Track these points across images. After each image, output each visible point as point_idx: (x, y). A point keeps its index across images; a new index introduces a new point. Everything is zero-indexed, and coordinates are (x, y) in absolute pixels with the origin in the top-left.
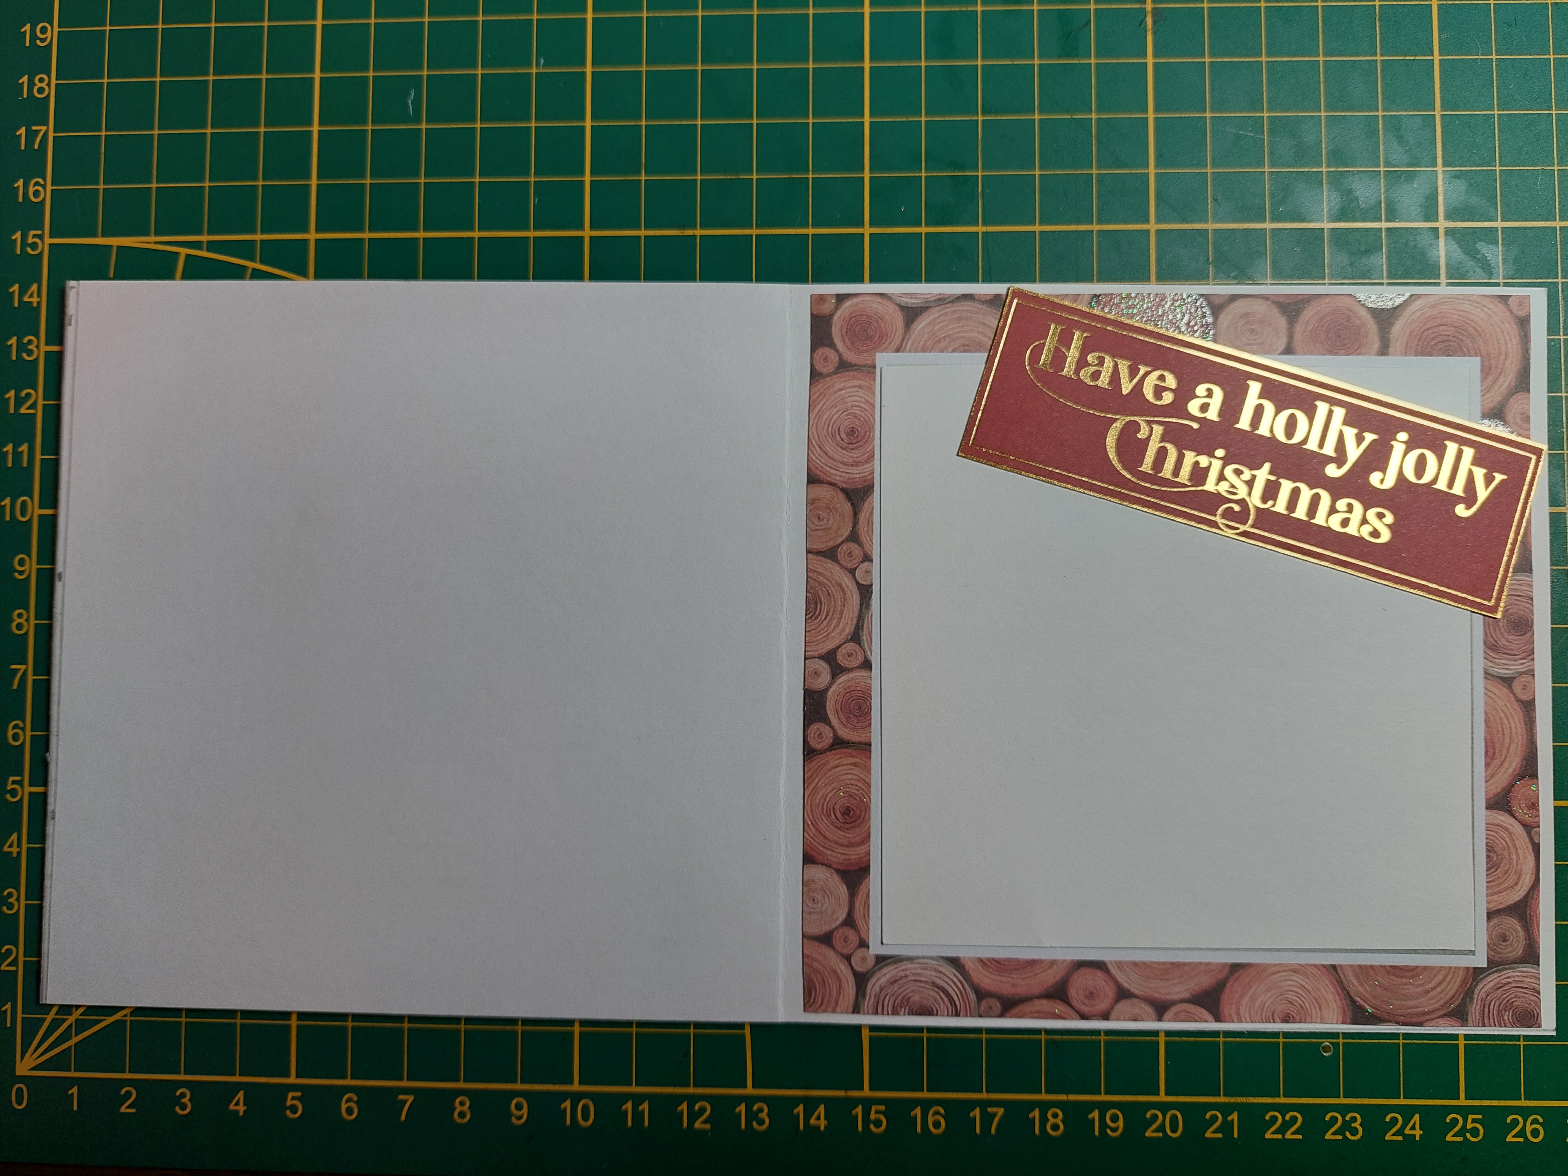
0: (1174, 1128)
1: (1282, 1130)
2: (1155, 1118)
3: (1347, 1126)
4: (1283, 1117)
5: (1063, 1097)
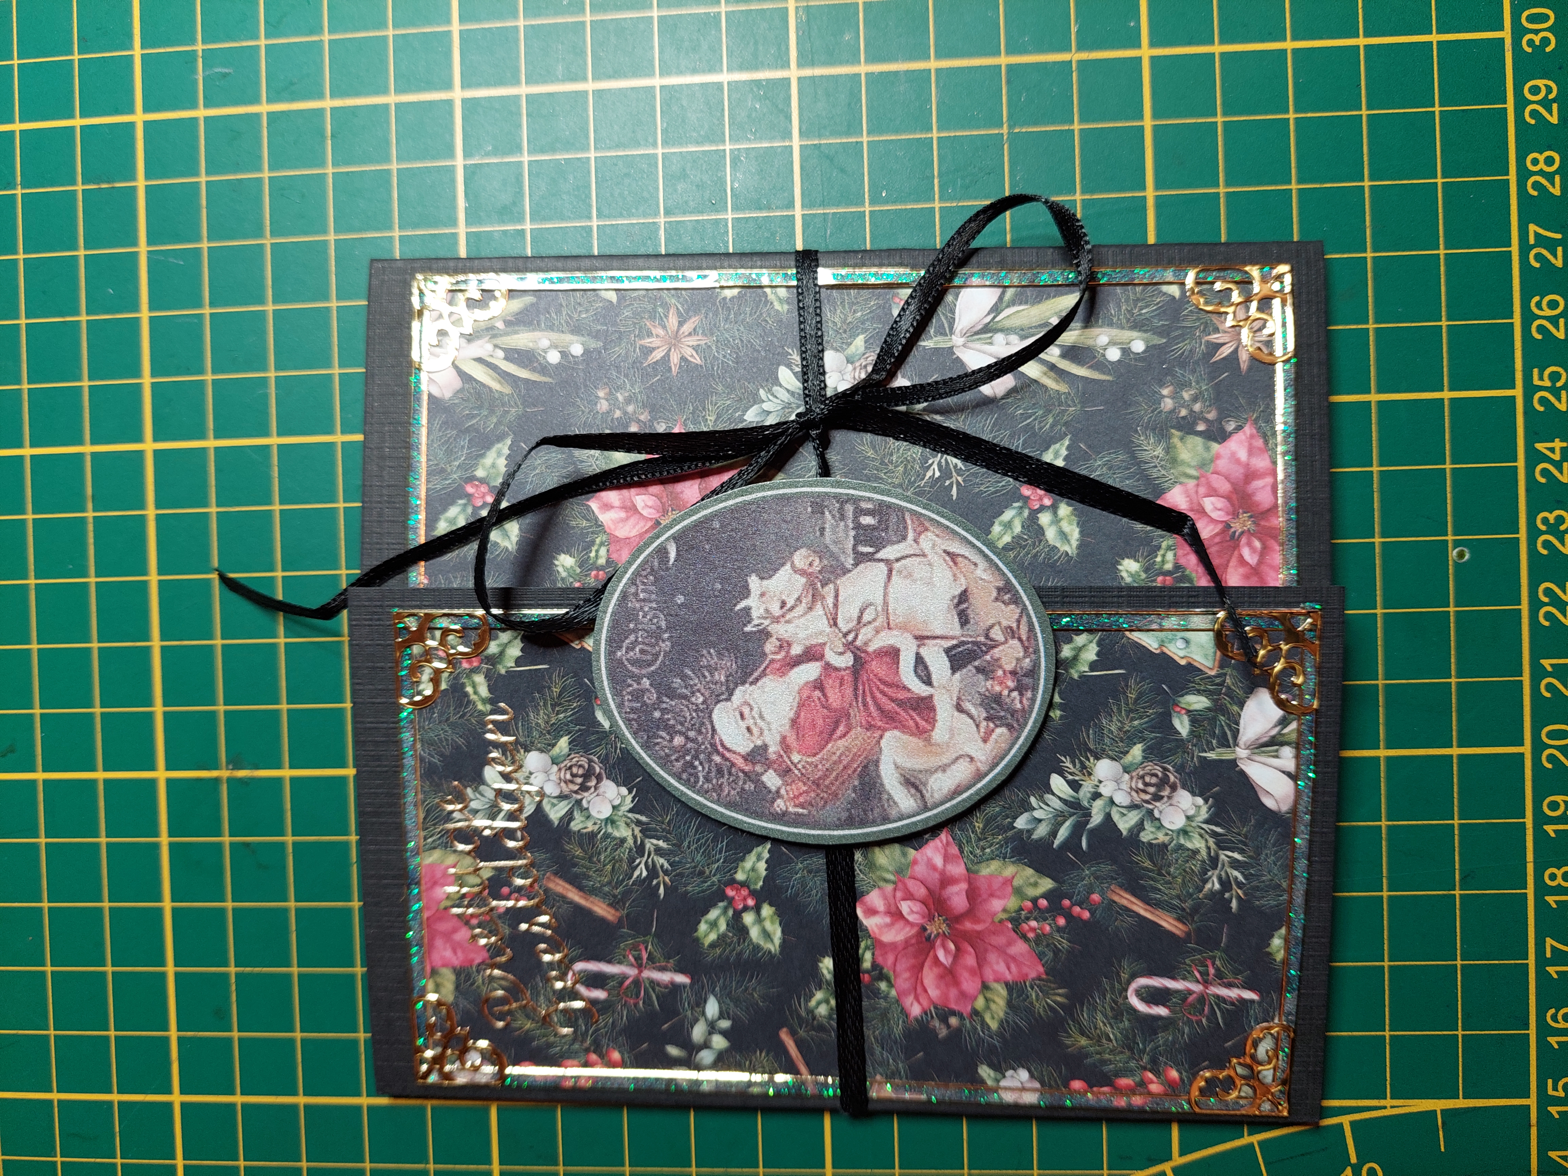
2: (1551, 758)
3: (1553, 529)
4: (1546, 604)
5: (1530, 868)
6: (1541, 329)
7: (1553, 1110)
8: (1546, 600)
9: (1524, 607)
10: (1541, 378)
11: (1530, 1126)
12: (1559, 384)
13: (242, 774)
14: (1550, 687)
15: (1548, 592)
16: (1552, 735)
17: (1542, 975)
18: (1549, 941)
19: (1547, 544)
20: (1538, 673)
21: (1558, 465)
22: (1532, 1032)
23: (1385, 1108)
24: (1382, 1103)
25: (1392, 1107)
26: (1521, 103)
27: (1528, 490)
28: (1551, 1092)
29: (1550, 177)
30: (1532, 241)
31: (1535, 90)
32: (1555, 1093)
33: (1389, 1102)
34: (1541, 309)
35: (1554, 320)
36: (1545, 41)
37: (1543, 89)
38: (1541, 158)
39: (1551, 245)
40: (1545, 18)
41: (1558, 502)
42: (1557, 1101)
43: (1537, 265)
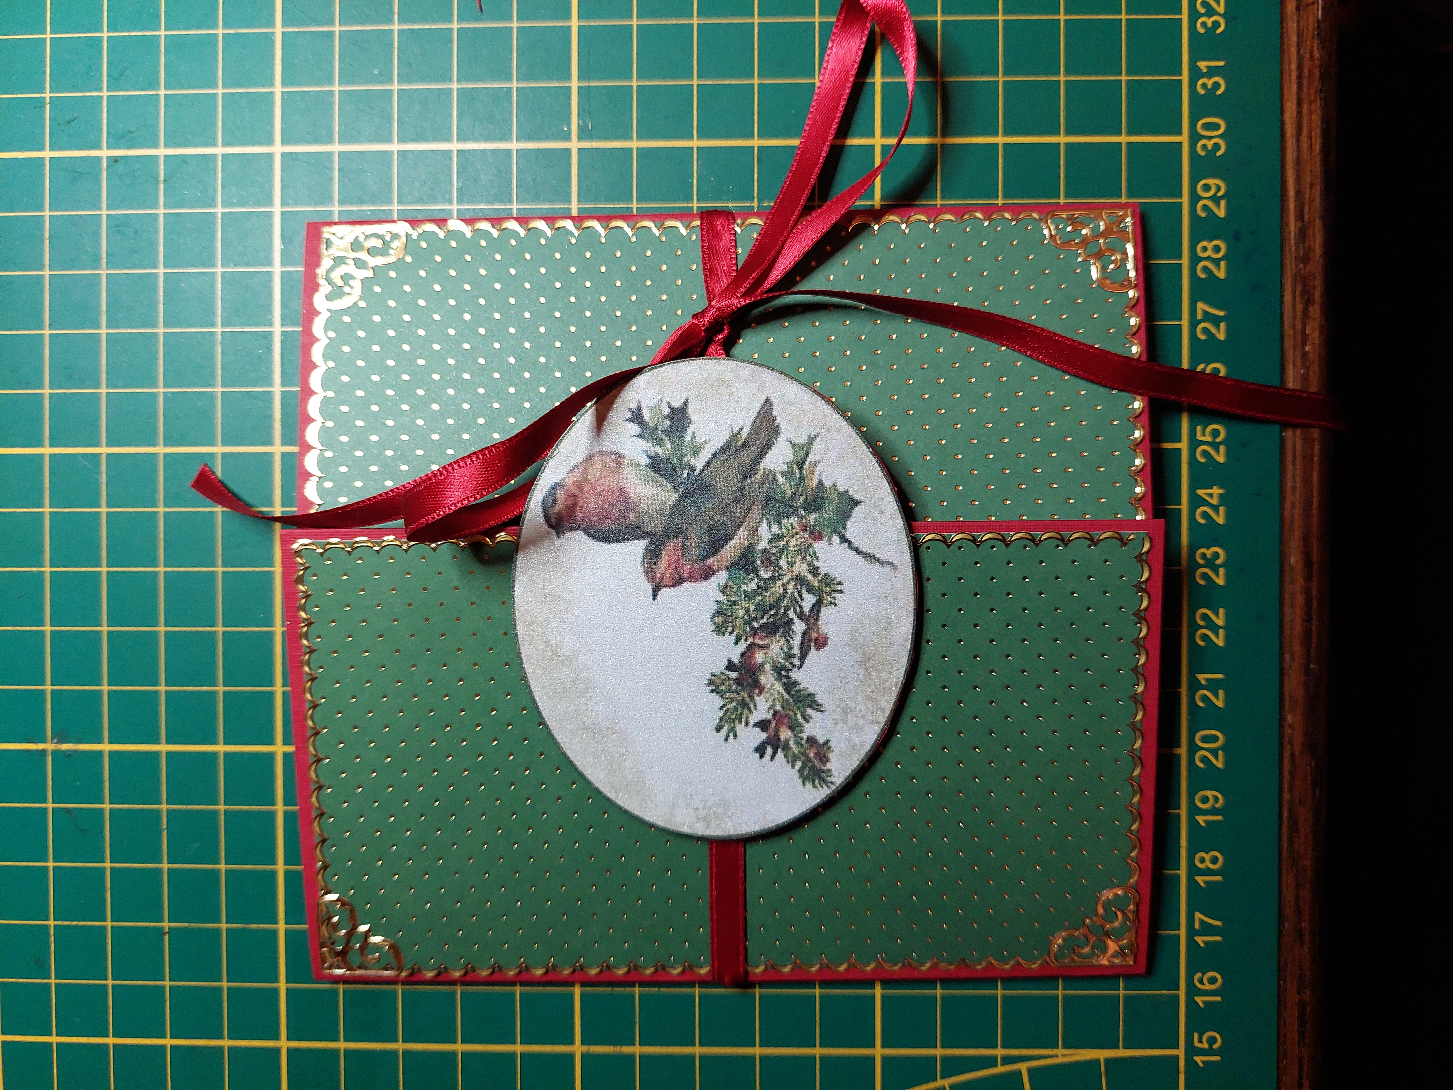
0: (1215, 739)
1: (1215, 628)
2: (1204, 759)
3: (1210, 563)
4: (1203, 627)
5: (1183, 853)
7: (1198, 1059)
8: (1202, 623)
9: (1184, 629)
10: (1204, 435)
11: (1178, 1072)
12: (1218, 440)
13: (65, 747)
14: (1205, 698)
15: (1205, 617)
16: (1204, 739)
17: (1192, 944)
18: (1198, 915)
19: (1204, 576)
20: (1194, 686)
21: (1216, 508)
22: (1182, 993)
23: (1057, 1056)
24: (1055, 1052)
25: (1063, 1055)
26: (1195, 198)
27: (1190, 530)
28: (1196, 1044)
29: (1217, 262)
30: (1199, 316)
31: (1207, 188)
32: (1200, 1045)
33: (1060, 1051)
36: (1217, 146)
37: (1214, 187)
38: (1210, 246)
39: (1216, 321)
40: (1215, 127)
41: (1215, 540)
42: (1202, 1052)
43: (1203, 338)
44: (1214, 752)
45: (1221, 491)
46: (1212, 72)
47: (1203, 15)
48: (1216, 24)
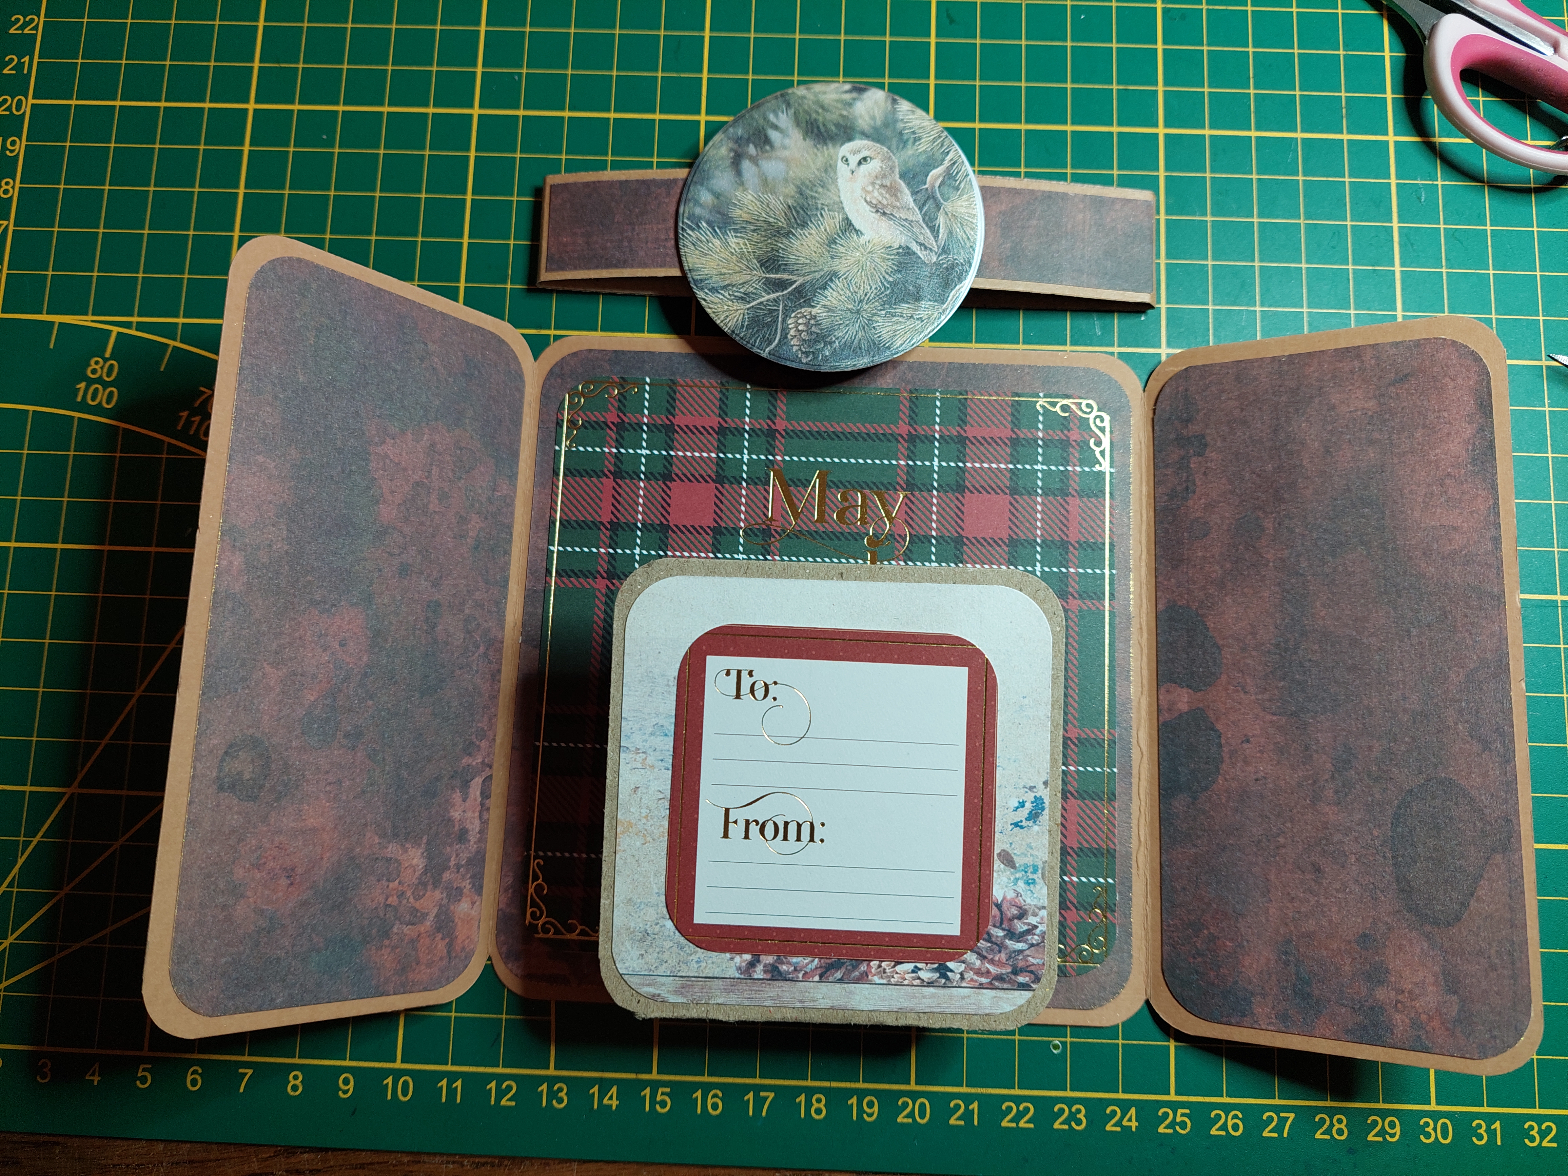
1: (1017, 1119)
2: (905, 1105)
3: (1073, 1117)
4: (1018, 1108)
5: (826, 1084)
6: (1218, 1117)
7: (647, 1091)
8: (1021, 1108)
9: (1017, 1092)
10: (1183, 1115)
11: (637, 1073)
12: (1177, 1128)
14: (958, 1107)
15: (1027, 1110)
16: (922, 1106)
17: (747, 1088)
18: (771, 1095)
19: (1062, 1111)
20: (968, 1099)
21: (1119, 1124)
22: (706, 1079)
26: (1383, 1114)
27: (1101, 1099)
28: (660, 1090)
29: (1328, 1132)
30: (1282, 1115)
31: (1392, 1125)
32: (660, 1093)
34: (1232, 1118)
35: (1224, 1127)
36: (1428, 1136)
37: (1393, 1131)
38: (1342, 1126)
39: (1279, 1129)
40: (1445, 1136)
41: (1092, 1122)
42: (653, 1095)
43: (1264, 1117)
44: (911, 1115)
45: (1134, 1129)
46: (1492, 1133)
47: (1540, 1128)
48: (1532, 1139)
